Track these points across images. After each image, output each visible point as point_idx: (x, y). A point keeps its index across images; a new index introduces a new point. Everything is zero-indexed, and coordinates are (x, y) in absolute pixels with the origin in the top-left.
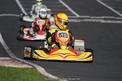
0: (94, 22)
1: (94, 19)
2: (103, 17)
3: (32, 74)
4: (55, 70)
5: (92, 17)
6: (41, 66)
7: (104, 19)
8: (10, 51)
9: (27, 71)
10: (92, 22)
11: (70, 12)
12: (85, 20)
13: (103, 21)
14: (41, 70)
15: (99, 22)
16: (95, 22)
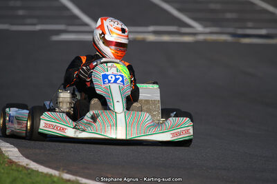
2: (151, 28)
4: (42, 151)
6: (11, 144)
11: (76, 17)
13: (151, 38)
14: (12, 152)
15: (143, 42)
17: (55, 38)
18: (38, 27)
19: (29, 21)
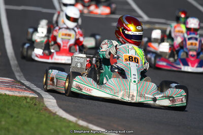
3: (29, 107)
4: (74, 104)
5: (169, 22)
6: (53, 97)
8: (18, 69)
9: (25, 102)
11: (134, 10)
12: (157, 26)
14: (50, 102)
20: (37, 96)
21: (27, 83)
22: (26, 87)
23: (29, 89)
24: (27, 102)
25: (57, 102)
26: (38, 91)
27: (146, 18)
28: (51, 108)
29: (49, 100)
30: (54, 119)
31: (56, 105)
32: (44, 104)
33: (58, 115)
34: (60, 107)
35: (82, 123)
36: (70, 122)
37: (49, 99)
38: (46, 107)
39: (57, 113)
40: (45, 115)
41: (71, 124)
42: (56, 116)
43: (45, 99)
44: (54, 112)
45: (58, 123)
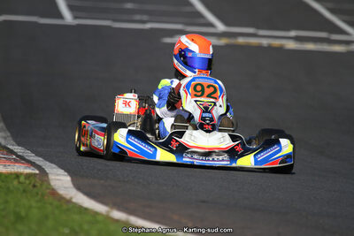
0: (266, 45)
1: (266, 39)
2: (293, 33)
3: (24, 191)
4: (102, 182)
5: (262, 32)
6: (65, 171)
7: (297, 39)
9: (15, 182)
10: (260, 47)
11: (199, 15)
12: (241, 40)
13: (291, 45)
14: (61, 181)
15: (281, 49)
16: (270, 47)
17: (168, 40)
18: (148, 26)
19: (138, 17)
20: (37, 172)
21: (18, 149)
22: (18, 156)
23: (21, 159)
24: (19, 183)
25: (73, 180)
26: (38, 163)
27: (221, 27)
28: (61, 192)
29: (58, 177)
30: (68, 210)
31: (72, 186)
32: (50, 184)
33: (75, 204)
34: (79, 188)
35: (117, 215)
36: (96, 214)
37: (58, 175)
38: (53, 189)
39: (74, 200)
40: (51, 204)
41: (99, 218)
42: (71, 206)
43: (51, 177)
44: (68, 197)
45: (76, 217)
